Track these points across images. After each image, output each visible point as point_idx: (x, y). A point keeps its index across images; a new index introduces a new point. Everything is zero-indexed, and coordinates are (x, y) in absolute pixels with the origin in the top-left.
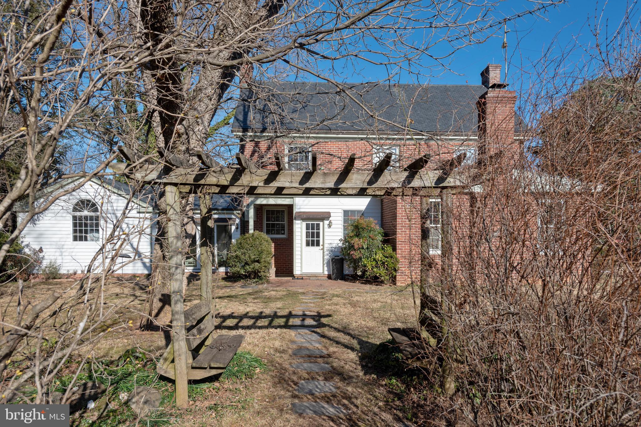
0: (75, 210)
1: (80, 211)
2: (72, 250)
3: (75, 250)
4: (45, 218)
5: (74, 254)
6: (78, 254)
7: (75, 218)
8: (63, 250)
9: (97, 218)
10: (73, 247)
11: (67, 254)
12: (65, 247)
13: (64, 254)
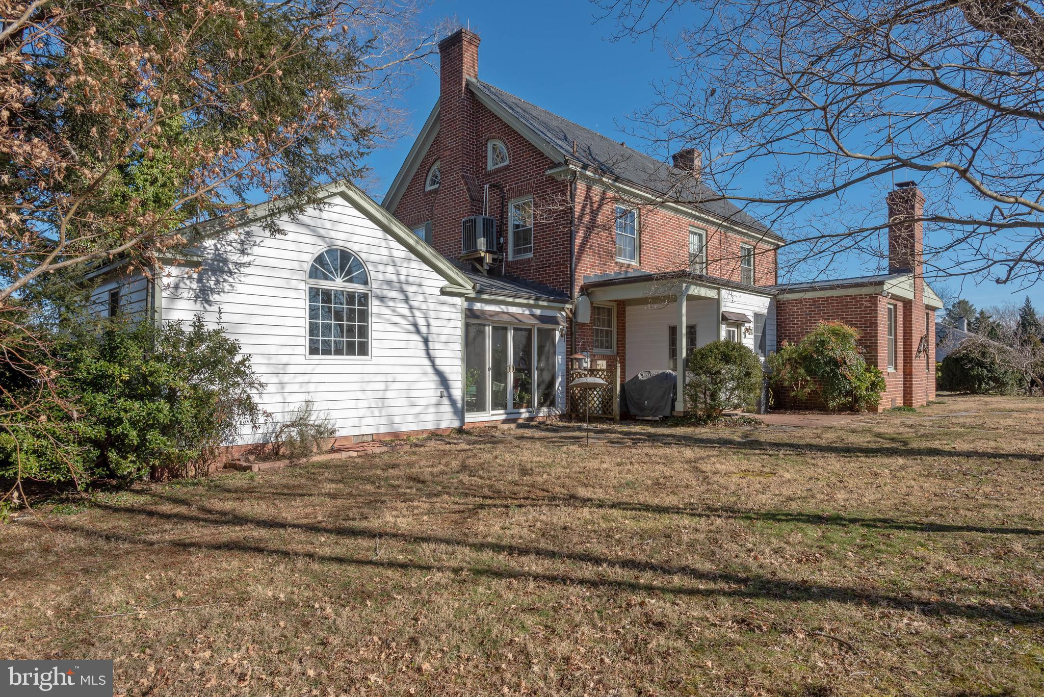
0: (314, 273)
1: (326, 278)
2: (305, 378)
3: (315, 378)
4: (240, 288)
5: (311, 388)
6: (322, 387)
7: (314, 293)
8: (286, 379)
9: (364, 299)
10: (309, 369)
11: (295, 388)
12: (291, 369)
13: (288, 388)
